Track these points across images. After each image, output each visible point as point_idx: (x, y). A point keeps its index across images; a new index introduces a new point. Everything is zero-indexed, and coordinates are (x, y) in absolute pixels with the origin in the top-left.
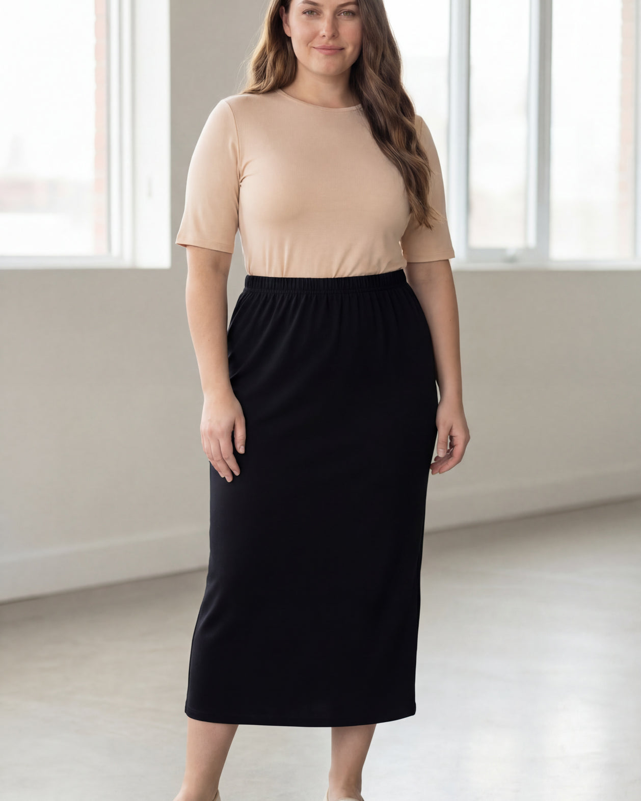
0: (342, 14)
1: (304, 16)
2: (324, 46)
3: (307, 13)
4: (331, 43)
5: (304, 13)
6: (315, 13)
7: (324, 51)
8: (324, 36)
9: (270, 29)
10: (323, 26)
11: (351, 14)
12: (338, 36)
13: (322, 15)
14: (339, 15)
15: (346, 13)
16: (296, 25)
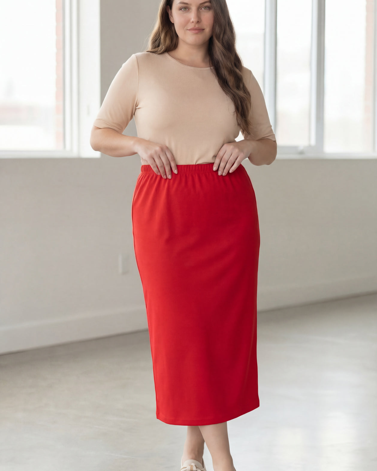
0: (203, 9)
1: (181, 11)
2: (193, 28)
3: (183, 9)
4: (197, 26)
5: (181, 9)
6: (187, 9)
7: (193, 31)
8: (193, 22)
9: (161, 19)
10: (192, 16)
11: (208, 9)
12: (200, 22)
13: (191, 10)
14: (201, 9)
15: (205, 8)
16: (176, 17)
